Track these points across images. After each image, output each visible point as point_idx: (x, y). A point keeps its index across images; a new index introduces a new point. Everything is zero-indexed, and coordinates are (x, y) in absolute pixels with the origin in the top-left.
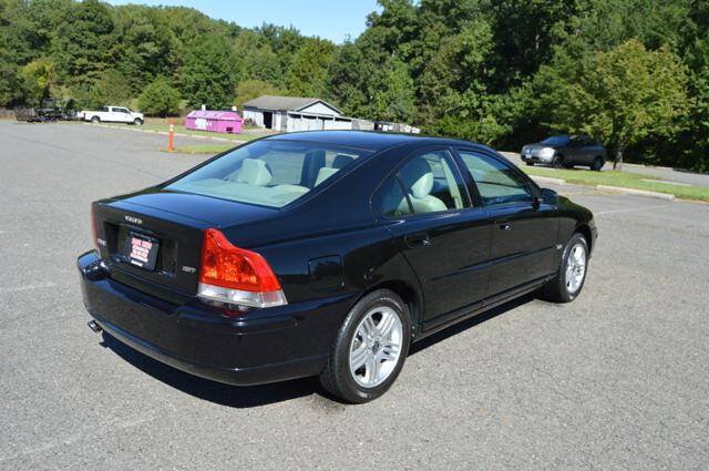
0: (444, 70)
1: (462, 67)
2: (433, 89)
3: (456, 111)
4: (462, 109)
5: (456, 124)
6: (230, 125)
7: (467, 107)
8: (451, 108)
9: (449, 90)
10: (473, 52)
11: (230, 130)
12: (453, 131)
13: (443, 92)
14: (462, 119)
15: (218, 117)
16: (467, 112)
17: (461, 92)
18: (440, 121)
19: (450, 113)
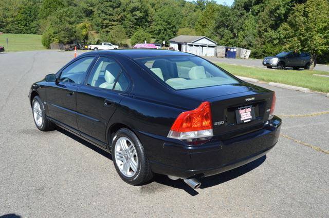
0: (267, 19)
1: (276, 17)
2: (261, 30)
3: (272, 40)
4: (274, 39)
5: (271, 47)
7: (277, 38)
8: (269, 39)
9: (269, 29)
10: (281, 8)
12: (270, 51)
13: (266, 31)
14: (275, 45)
15: (145, 47)
16: (278, 41)
17: (276, 30)
18: (264, 46)
19: (268, 42)
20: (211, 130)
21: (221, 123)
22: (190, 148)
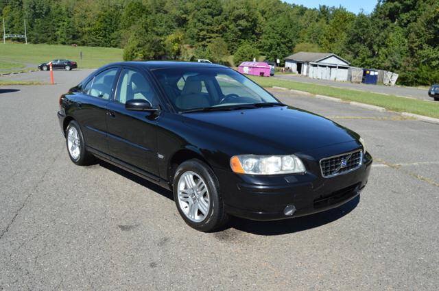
0: (423, 31)
2: (413, 46)
3: (429, 61)
4: (433, 59)
5: (427, 71)
6: (262, 71)
7: (437, 58)
8: (425, 59)
9: (425, 46)
11: (262, 74)
12: (425, 76)
13: (421, 48)
14: (433, 68)
15: (255, 66)
17: (435, 46)
18: (417, 69)
19: (424, 63)
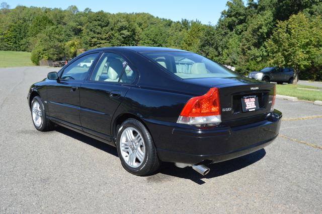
0: (250, 38)
1: (258, 35)
3: (255, 58)
4: (258, 57)
5: (255, 65)
7: (260, 56)
8: (253, 57)
9: (252, 47)
10: (263, 27)
12: (253, 68)
13: (249, 49)
14: (258, 63)
16: (261, 58)
17: (259, 48)
18: (248, 63)
19: (252, 59)
20: (219, 116)
21: (228, 109)
22: (200, 132)
